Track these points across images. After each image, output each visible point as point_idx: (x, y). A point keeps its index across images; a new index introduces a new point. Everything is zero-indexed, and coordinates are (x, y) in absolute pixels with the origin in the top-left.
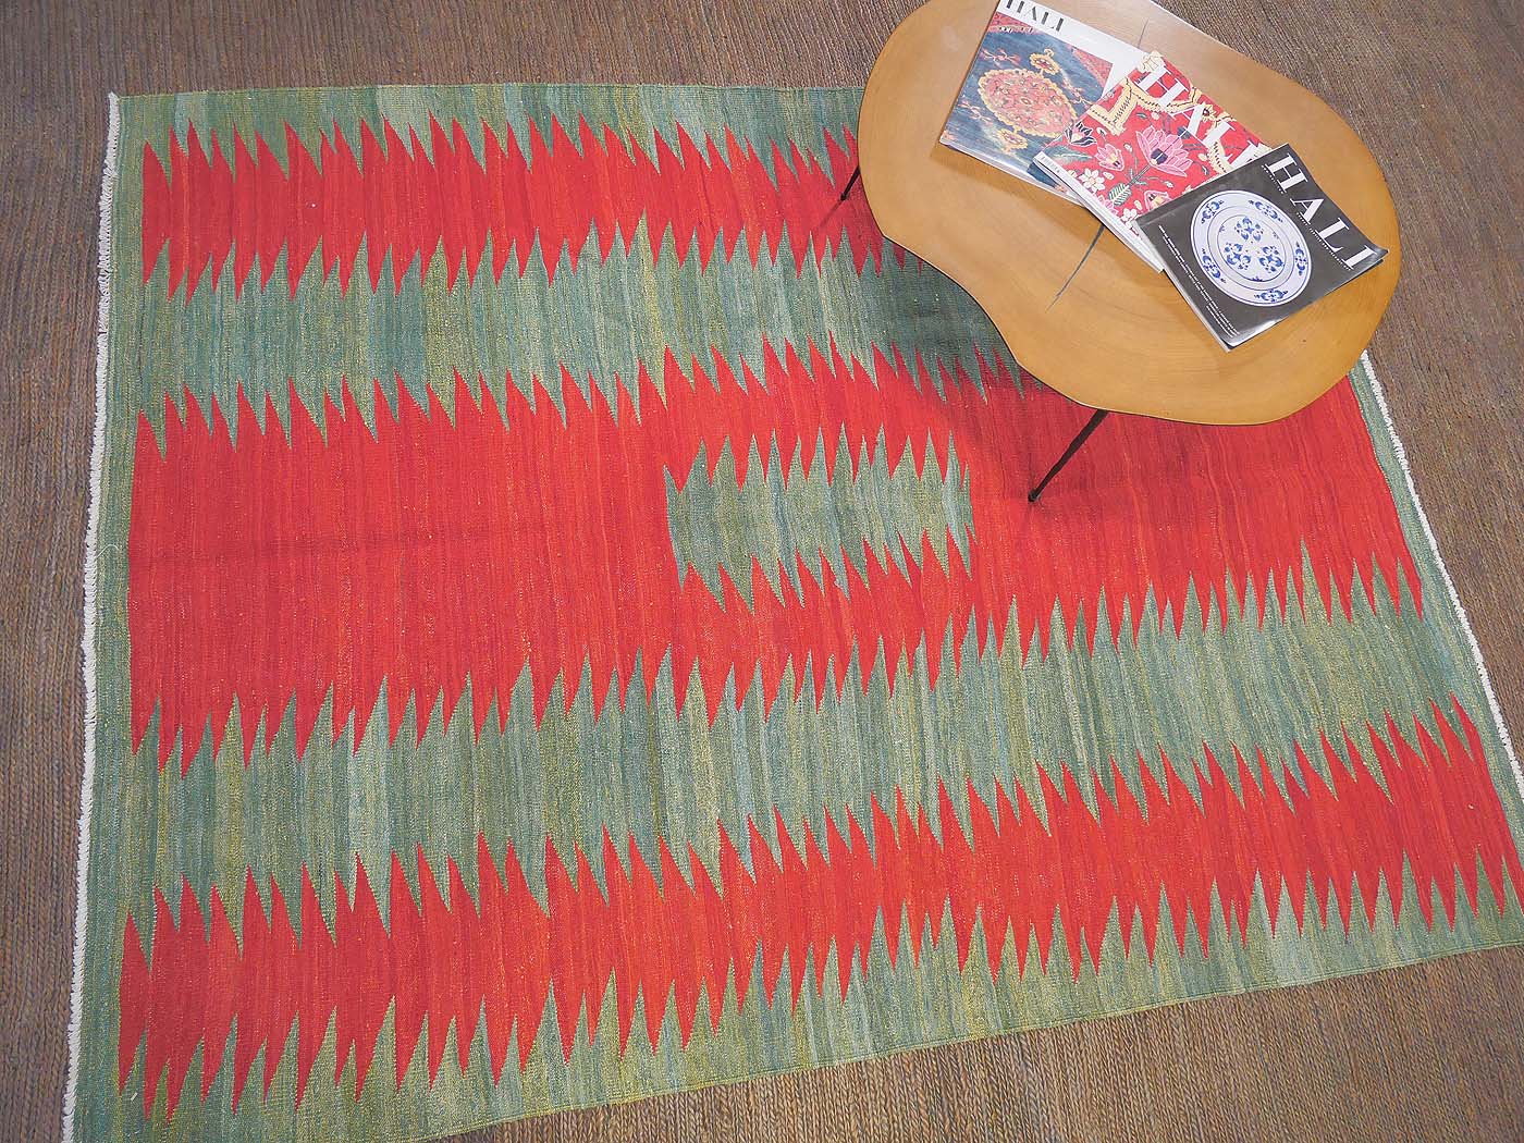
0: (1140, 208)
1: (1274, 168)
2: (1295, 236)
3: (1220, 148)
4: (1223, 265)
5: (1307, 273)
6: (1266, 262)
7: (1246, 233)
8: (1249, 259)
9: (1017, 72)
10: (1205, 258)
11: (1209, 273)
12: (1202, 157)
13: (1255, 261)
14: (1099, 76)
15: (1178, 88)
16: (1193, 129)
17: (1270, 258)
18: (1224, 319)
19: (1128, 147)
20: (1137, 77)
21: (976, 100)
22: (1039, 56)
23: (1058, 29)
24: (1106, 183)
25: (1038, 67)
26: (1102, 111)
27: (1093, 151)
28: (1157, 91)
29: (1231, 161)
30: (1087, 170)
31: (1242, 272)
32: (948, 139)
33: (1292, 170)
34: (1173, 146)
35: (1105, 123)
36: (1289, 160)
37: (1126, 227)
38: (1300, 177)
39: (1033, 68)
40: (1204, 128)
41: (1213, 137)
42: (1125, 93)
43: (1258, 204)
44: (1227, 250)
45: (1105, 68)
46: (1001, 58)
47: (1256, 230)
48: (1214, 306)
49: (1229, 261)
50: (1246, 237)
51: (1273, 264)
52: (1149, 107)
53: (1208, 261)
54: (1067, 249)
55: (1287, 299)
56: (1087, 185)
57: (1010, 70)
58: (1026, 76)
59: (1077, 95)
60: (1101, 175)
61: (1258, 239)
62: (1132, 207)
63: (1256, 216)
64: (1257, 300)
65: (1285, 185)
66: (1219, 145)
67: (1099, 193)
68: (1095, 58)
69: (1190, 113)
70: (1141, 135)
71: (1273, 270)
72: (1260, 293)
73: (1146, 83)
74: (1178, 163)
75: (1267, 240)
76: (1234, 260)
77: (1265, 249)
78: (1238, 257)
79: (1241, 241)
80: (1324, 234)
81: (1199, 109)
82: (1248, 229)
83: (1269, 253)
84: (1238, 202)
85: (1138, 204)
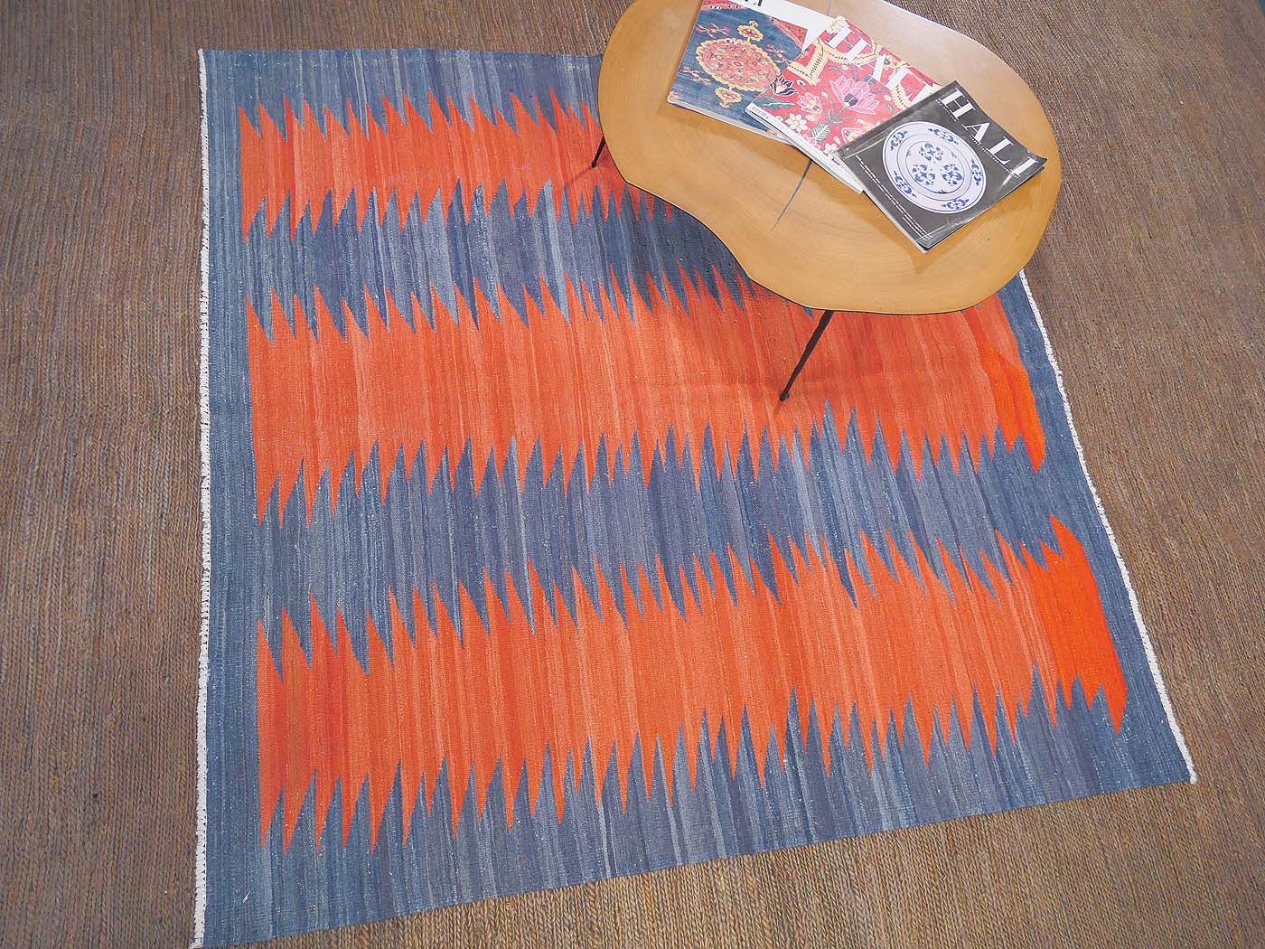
0: (839, 143)
1: (946, 101)
2: (971, 154)
3: (901, 88)
4: (913, 184)
5: (983, 184)
6: (948, 177)
7: (929, 155)
8: (933, 176)
9: (728, 41)
10: (897, 178)
11: (902, 191)
12: (887, 98)
13: (939, 177)
14: (796, 39)
15: (862, 44)
16: (877, 76)
17: (951, 174)
18: (918, 227)
19: (824, 94)
20: (826, 37)
21: (695, 66)
22: (745, 27)
23: (759, 5)
24: (809, 124)
25: (745, 36)
26: (801, 67)
27: (795, 99)
28: (844, 47)
29: (911, 99)
30: (791, 115)
31: (927, 186)
32: (674, 98)
33: (961, 101)
34: (861, 90)
35: (803, 76)
36: (958, 94)
37: (827, 158)
38: (969, 107)
39: (741, 37)
40: (886, 75)
41: (894, 82)
42: (818, 51)
43: (936, 131)
44: (914, 170)
45: (801, 33)
46: (714, 31)
47: (937, 152)
48: (909, 217)
49: (917, 179)
50: (929, 159)
51: (954, 178)
52: (840, 61)
53: (900, 181)
54: (783, 181)
55: (969, 205)
56: (793, 127)
57: (722, 40)
58: (735, 43)
59: (780, 56)
60: (803, 118)
61: (939, 159)
62: (831, 142)
63: (936, 141)
64: (944, 209)
65: (957, 114)
66: (900, 87)
67: (802, 133)
68: (793, 25)
69: (874, 63)
70: (835, 84)
71: (955, 183)
72: (946, 203)
73: (834, 42)
74: (868, 105)
75: (947, 160)
76: (922, 178)
77: (946, 167)
78: (924, 175)
79: (926, 162)
80: (994, 151)
81: (881, 59)
82: (930, 152)
83: (950, 170)
84: (919, 132)
85: (837, 139)
